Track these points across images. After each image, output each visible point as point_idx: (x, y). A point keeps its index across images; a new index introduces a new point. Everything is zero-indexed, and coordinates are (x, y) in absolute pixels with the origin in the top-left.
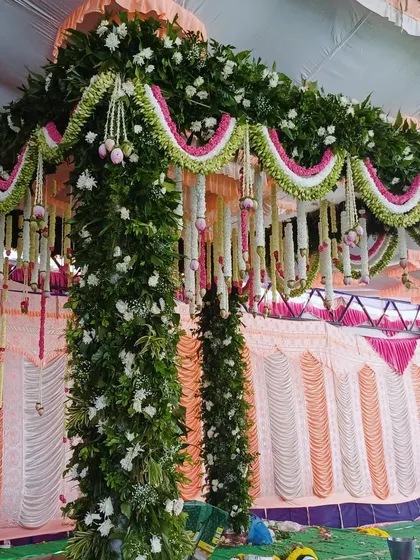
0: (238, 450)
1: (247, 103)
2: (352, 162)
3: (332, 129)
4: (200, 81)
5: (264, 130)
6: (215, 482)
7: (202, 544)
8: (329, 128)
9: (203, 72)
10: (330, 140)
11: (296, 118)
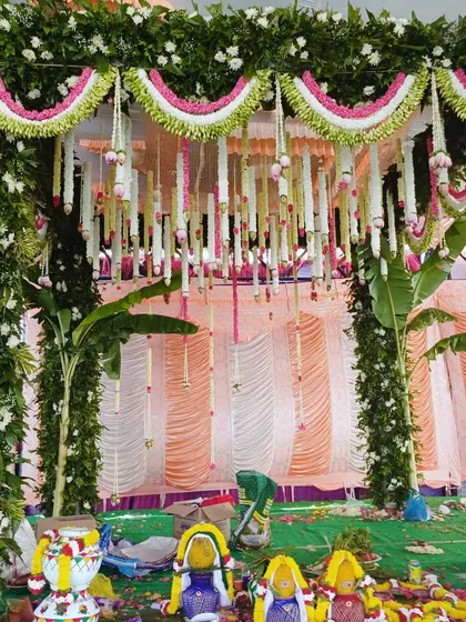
0: (393, 422)
1: (105, 50)
2: (281, 82)
3: (233, 50)
4: (36, 42)
5: (141, 73)
6: (373, 454)
7: (256, 514)
8: (228, 50)
9: (35, 31)
10: (236, 64)
11: (177, 49)
